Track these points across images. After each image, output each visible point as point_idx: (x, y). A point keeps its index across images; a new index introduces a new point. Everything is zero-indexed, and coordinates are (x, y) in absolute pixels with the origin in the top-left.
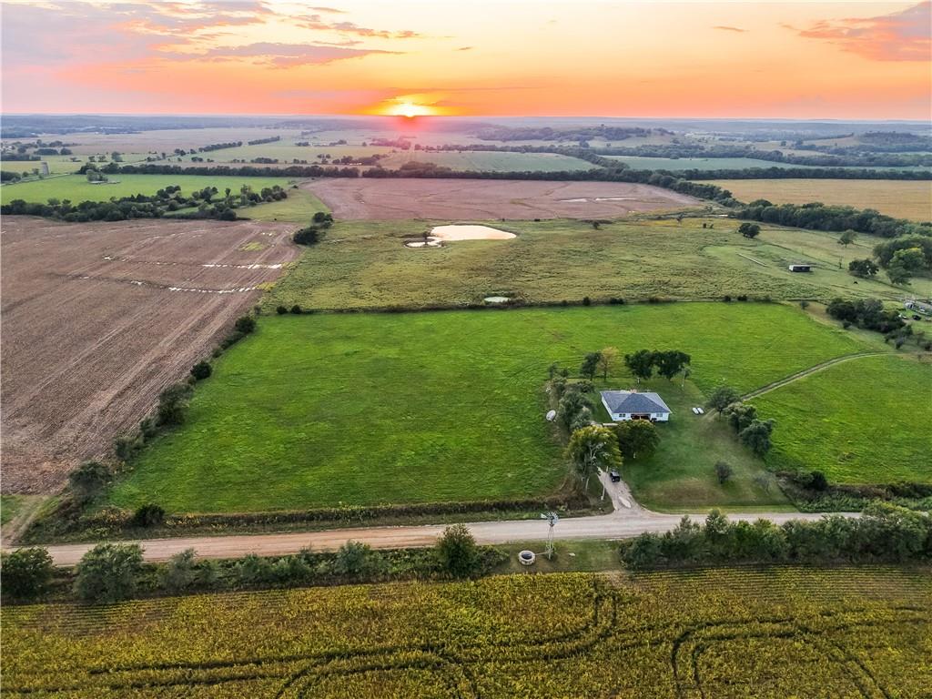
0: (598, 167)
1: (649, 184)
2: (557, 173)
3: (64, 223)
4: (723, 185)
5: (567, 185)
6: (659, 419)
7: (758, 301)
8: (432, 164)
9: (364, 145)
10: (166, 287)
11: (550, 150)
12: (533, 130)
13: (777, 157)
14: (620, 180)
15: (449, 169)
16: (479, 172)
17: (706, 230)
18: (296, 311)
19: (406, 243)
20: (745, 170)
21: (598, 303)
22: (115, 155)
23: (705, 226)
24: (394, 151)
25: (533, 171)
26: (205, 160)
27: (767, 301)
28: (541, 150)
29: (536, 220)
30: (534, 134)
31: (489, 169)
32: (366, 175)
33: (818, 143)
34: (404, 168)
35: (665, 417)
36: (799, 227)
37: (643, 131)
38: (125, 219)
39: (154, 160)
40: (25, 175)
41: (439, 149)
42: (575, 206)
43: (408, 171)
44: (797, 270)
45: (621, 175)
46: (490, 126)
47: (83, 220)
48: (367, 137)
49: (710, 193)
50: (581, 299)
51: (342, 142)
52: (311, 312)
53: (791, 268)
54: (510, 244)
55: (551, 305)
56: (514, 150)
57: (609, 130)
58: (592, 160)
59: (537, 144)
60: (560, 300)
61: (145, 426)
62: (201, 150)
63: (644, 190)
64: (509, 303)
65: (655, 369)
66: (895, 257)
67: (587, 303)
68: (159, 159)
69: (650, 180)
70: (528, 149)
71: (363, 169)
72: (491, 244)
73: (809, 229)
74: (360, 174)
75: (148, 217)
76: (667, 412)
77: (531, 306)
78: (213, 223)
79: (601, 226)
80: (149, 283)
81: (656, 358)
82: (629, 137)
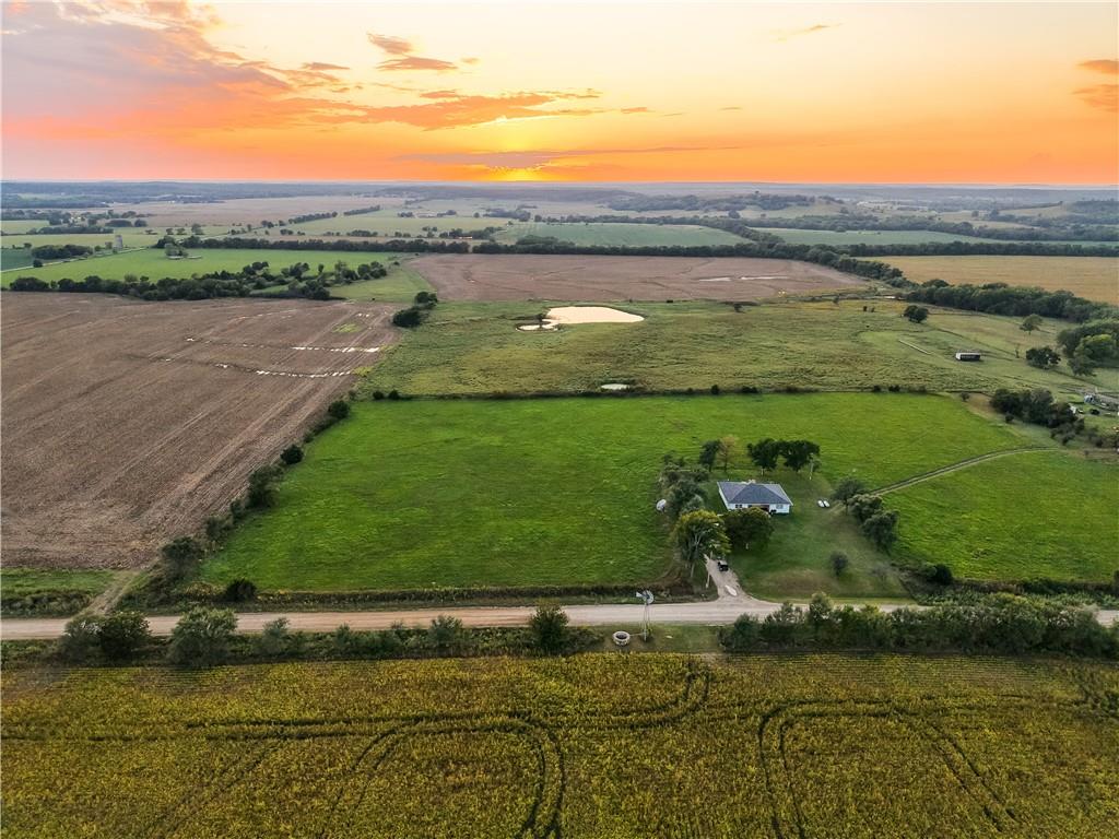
0: (747, 241)
1: (806, 261)
2: (696, 248)
3: (142, 301)
4: (893, 262)
5: (709, 262)
6: (778, 511)
7: (911, 391)
8: (552, 238)
9: (477, 216)
10: (253, 371)
11: (693, 222)
12: (675, 199)
13: (965, 229)
14: (772, 256)
15: (572, 244)
16: (607, 247)
17: (866, 314)
18: (394, 396)
19: (518, 326)
20: (923, 245)
21: (728, 392)
22: (196, 227)
23: (865, 309)
24: (510, 223)
25: (669, 246)
26: (295, 232)
27: (922, 392)
28: (682, 221)
29: (668, 302)
30: (674, 202)
31: (619, 244)
32: (477, 250)
33: (1017, 213)
34: (522, 242)
35: (785, 509)
36: (979, 311)
37: (805, 199)
38: (208, 297)
39: (238, 233)
40: (98, 249)
41: (563, 220)
42: (713, 286)
43: (525, 246)
44: (964, 359)
45: (773, 250)
46: (623, 193)
47: (162, 298)
48: (480, 205)
49: (877, 272)
50: (709, 387)
51: (451, 213)
52: (409, 398)
53: (958, 356)
54: (635, 327)
55: (675, 394)
56: (650, 221)
57: (764, 198)
58: (742, 232)
59: (677, 214)
60: (686, 388)
61: (235, 507)
62: (290, 221)
63: (798, 268)
64: (627, 390)
65: (781, 460)
66: (1081, 345)
67: (715, 391)
68: (244, 232)
69: (808, 256)
70: (666, 221)
71: (473, 243)
72: (615, 328)
73: (989, 313)
74: (470, 249)
75: (233, 295)
76: (787, 503)
77: (652, 394)
78: (304, 302)
79: (745, 308)
80: (235, 366)
81: (783, 447)
82: (788, 206)
